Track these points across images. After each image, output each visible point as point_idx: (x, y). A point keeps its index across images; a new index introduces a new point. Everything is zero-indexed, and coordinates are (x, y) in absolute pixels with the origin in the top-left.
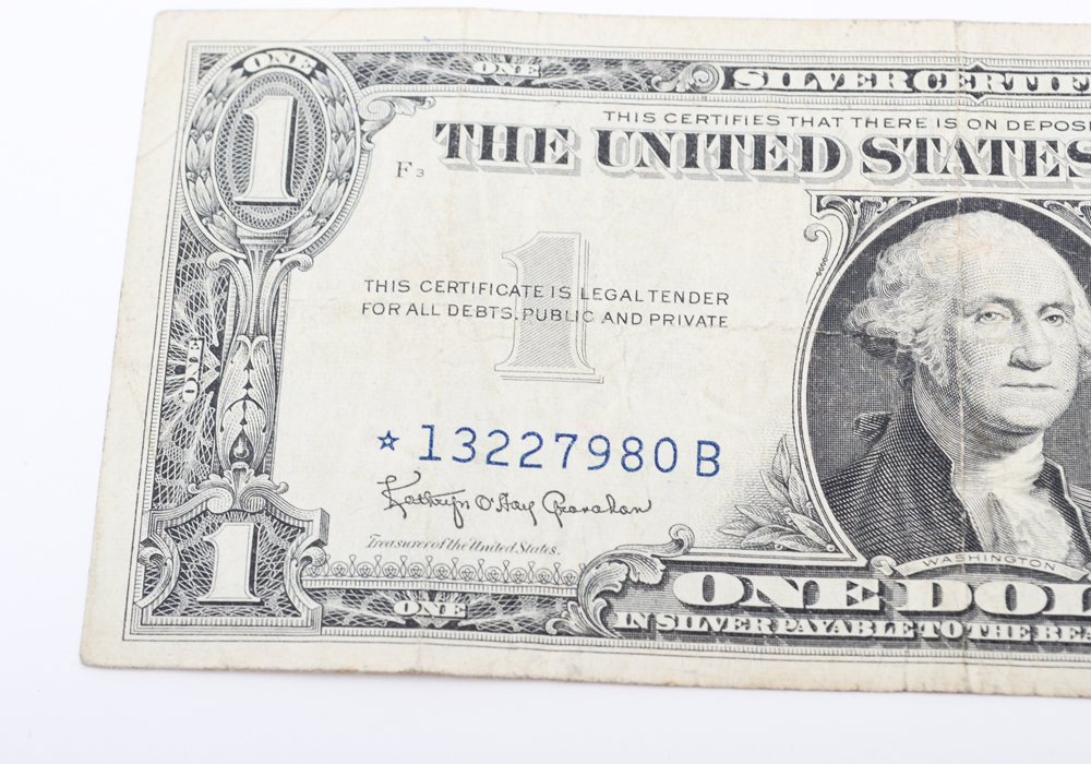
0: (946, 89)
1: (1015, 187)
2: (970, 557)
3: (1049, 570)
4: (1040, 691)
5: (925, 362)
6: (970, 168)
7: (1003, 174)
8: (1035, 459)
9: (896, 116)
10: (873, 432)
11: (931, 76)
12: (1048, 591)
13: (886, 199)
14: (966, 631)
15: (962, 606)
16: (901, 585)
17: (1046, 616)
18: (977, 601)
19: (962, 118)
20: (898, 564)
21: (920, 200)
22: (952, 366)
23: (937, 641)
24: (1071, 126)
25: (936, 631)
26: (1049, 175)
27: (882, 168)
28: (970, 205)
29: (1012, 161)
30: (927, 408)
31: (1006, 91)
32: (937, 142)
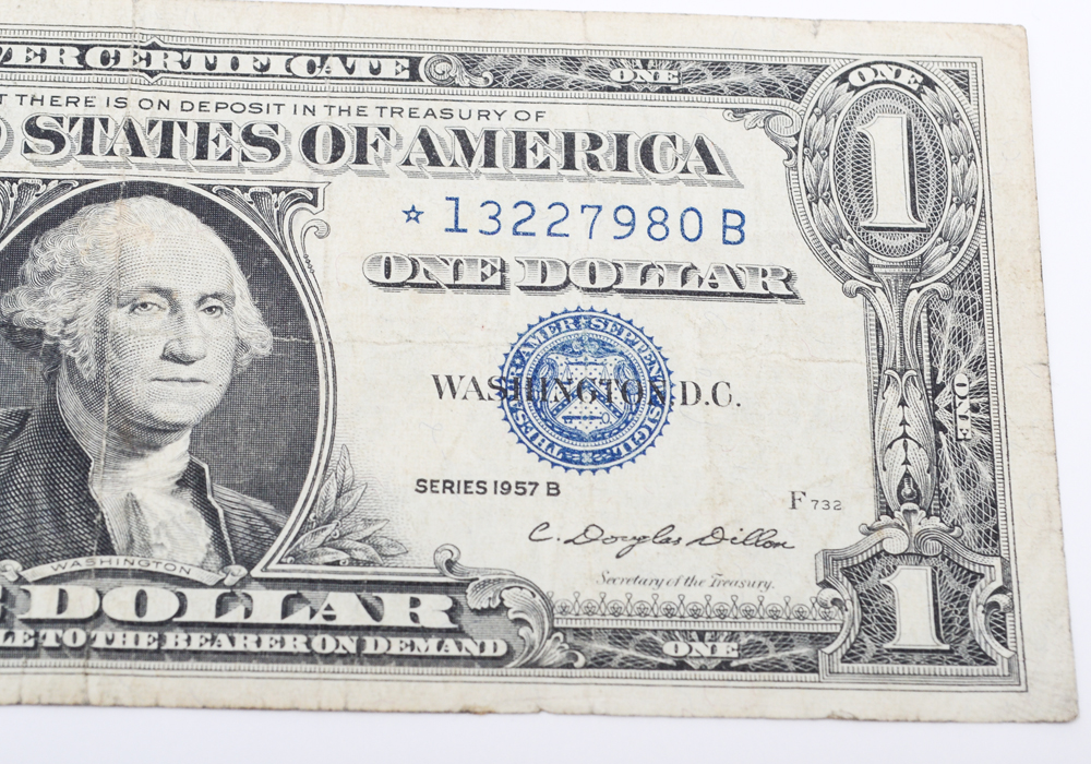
0: (118, 66)
1: (184, 172)
2: (102, 562)
3: (183, 574)
4: (162, 702)
5: (72, 355)
6: (137, 151)
7: (172, 157)
8: (180, 458)
9: (64, 94)
10: (10, 428)
11: (105, 52)
12: (181, 597)
13: (46, 182)
14: (90, 640)
15: (87, 613)
16: (26, 592)
17: (177, 623)
18: (105, 608)
19: (133, 98)
20: (24, 569)
21: (82, 182)
22: (101, 359)
23: (58, 651)
24: (248, 108)
25: (58, 639)
26: (220, 159)
27: (44, 148)
28: (135, 190)
29: (183, 143)
30: (70, 403)
31: (182, 70)
32: (104, 122)
